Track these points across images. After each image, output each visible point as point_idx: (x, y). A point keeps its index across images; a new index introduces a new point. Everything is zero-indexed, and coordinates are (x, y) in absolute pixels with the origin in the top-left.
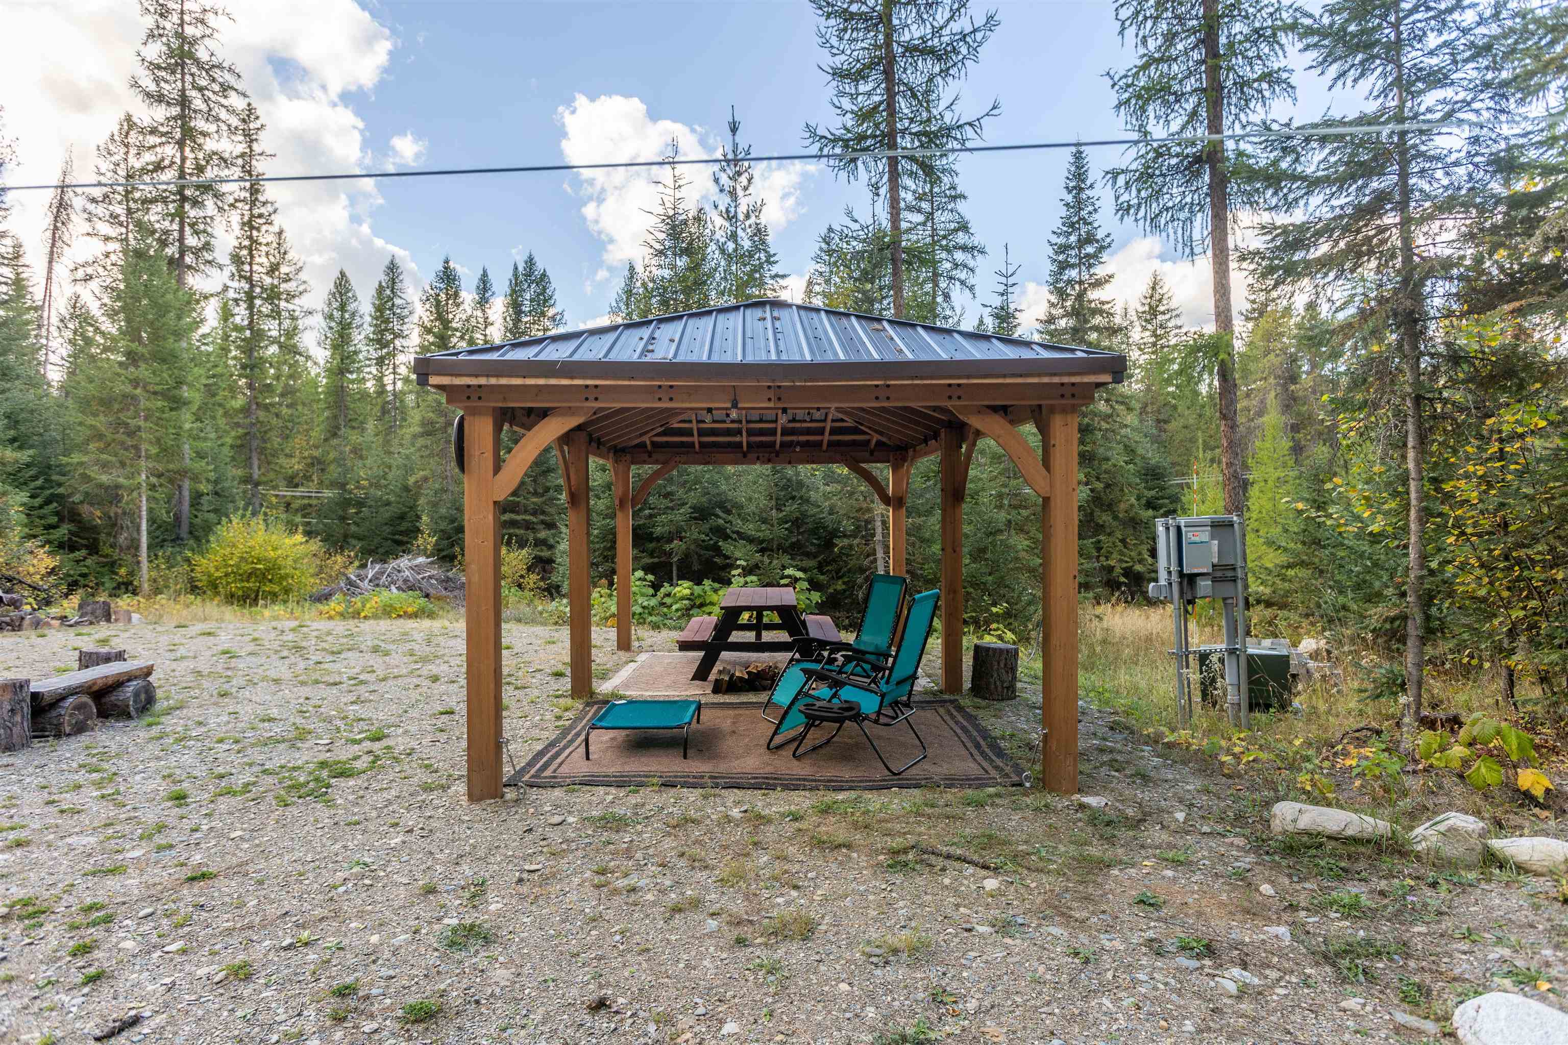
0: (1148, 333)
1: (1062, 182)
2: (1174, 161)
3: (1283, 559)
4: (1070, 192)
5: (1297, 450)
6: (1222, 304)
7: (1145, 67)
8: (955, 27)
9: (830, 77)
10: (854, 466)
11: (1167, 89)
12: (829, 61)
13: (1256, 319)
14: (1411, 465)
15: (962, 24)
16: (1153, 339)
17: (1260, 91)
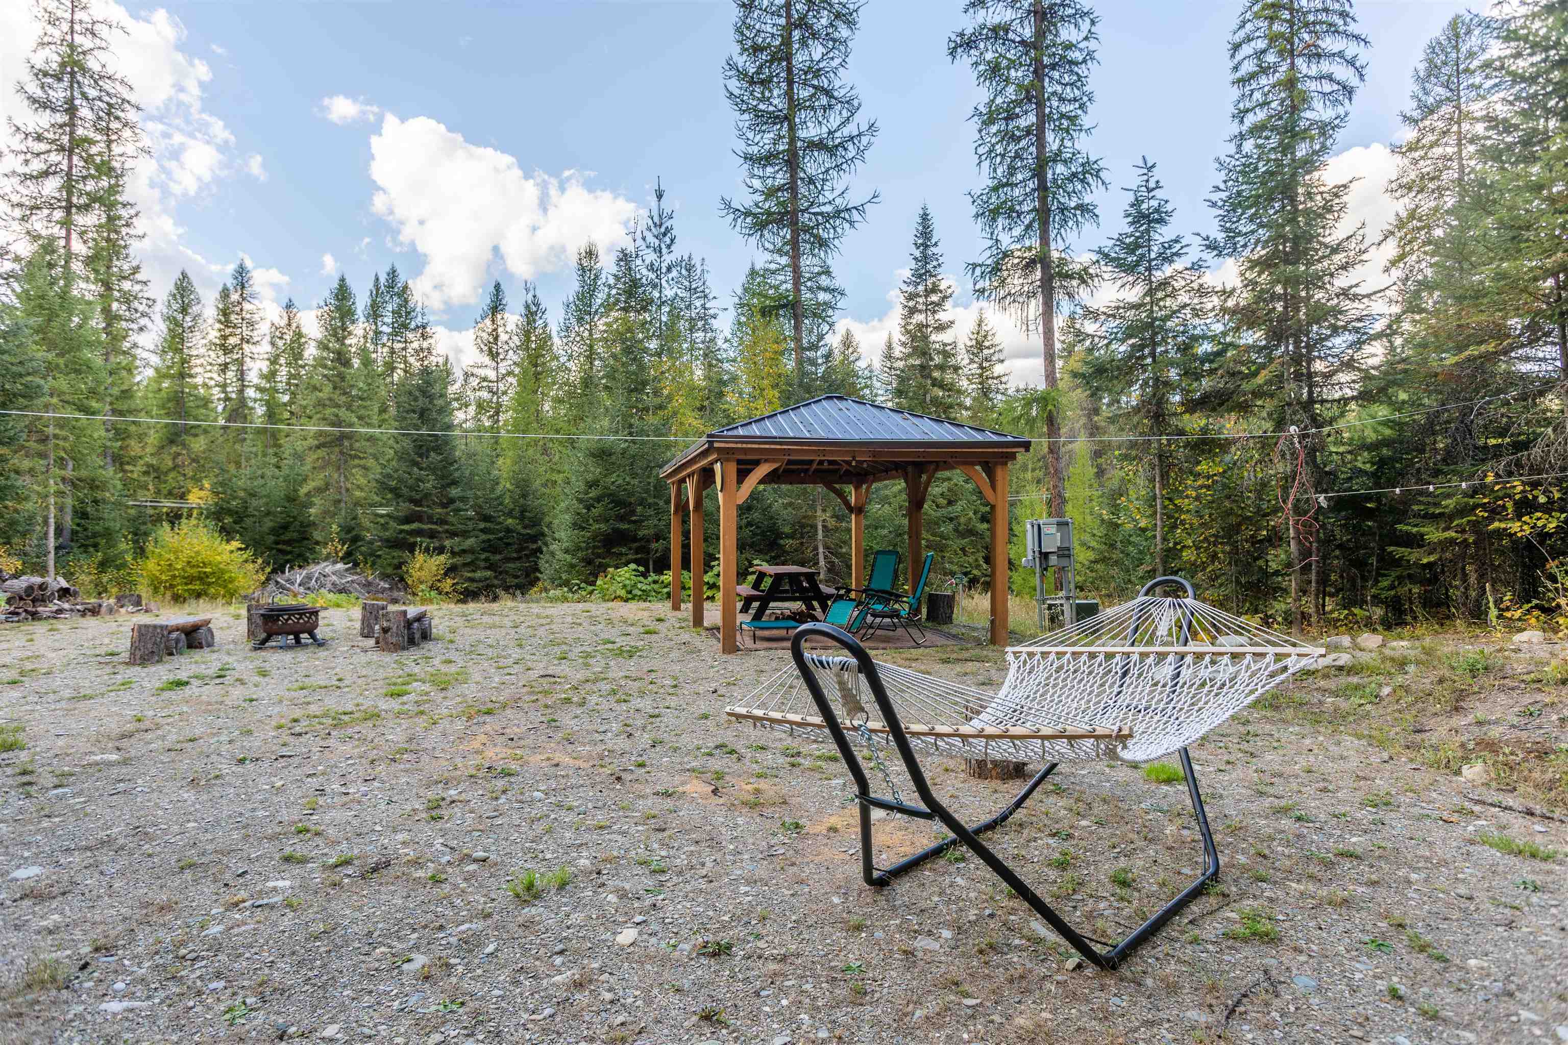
0: (975, 366)
1: (912, 239)
2: (1016, 261)
3: (1091, 555)
4: (918, 248)
5: (1100, 473)
6: (1050, 369)
7: (995, 189)
8: (846, 131)
9: (742, 160)
10: (829, 486)
11: (1012, 209)
12: (741, 146)
13: (1065, 357)
14: (1157, 492)
15: (850, 129)
16: (979, 371)
17: (1075, 215)
